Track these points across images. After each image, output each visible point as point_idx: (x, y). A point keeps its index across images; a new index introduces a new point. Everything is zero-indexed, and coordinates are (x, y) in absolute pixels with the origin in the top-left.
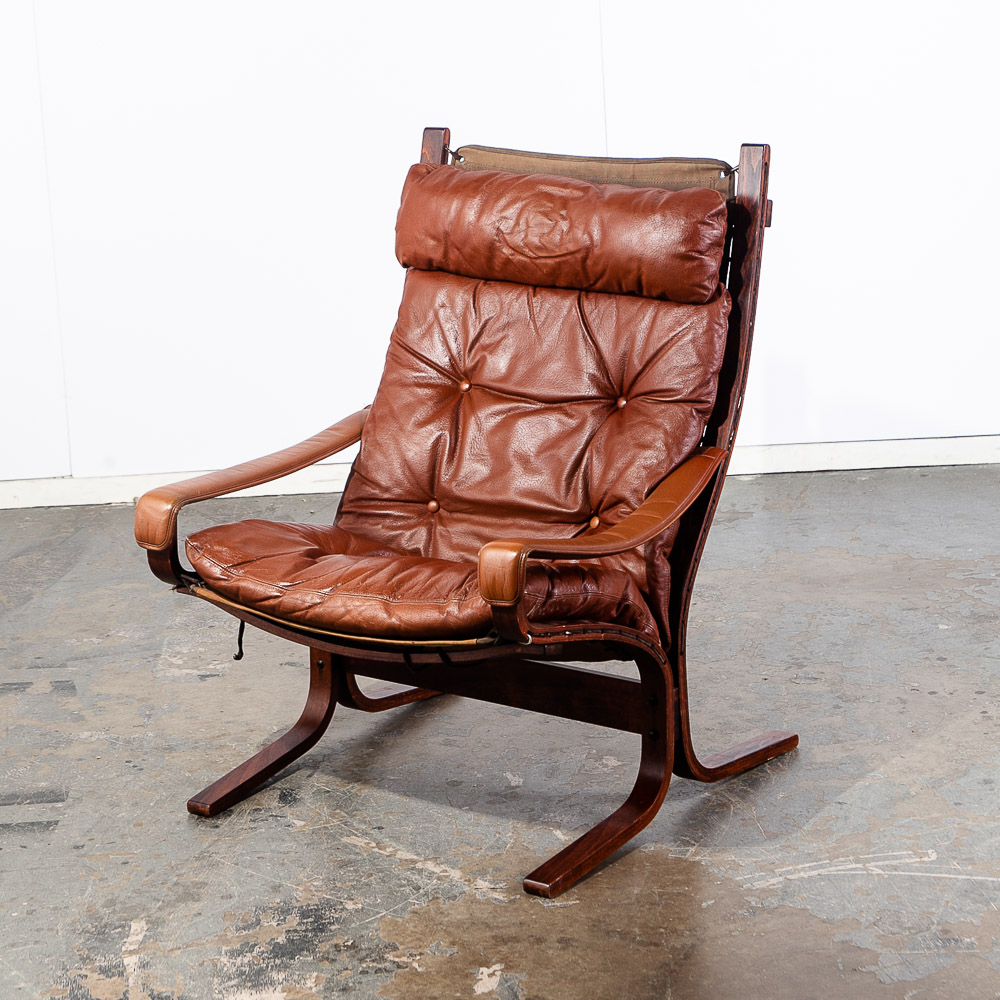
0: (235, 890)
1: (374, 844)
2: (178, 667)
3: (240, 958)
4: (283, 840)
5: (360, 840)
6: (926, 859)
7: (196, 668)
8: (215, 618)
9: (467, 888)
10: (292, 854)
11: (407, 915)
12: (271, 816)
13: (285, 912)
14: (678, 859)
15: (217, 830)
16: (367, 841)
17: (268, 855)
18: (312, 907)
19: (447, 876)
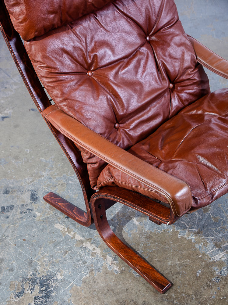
0: (15, 264)
1: (66, 230)
4: (33, 227)
5: (61, 226)
7: (1, 113)
8: (7, 83)
9: (104, 262)
10: (36, 237)
11: (82, 284)
12: (28, 209)
13: (34, 282)
14: (182, 238)
15: (8, 219)
16: (64, 227)
17: (27, 237)
18: (44, 278)
19: (95, 253)
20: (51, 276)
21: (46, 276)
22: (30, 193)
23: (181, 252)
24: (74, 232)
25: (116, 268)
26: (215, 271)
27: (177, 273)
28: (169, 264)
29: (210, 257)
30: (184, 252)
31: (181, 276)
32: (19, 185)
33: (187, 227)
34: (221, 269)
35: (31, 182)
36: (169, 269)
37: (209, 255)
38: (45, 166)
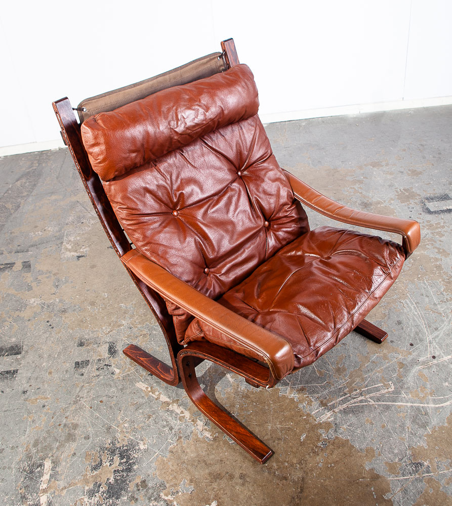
0: (90, 430)
1: (149, 389)
2: (70, 251)
3: (93, 498)
4: (111, 386)
5: (144, 385)
6: (390, 390)
7: (76, 251)
8: (84, 217)
9: (193, 428)
10: (115, 398)
11: (168, 455)
12: (105, 365)
13: (113, 452)
14: (284, 397)
15: (83, 377)
16: (147, 386)
17: (104, 399)
18: (125, 448)
19: (184, 417)
20: (132, 446)
21: (127, 446)
22: (108, 345)
23: (283, 413)
24: (159, 392)
25: (208, 434)
26: (321, 434)
27: (279, 439)
28: (270, 428)
29: (315, 418)
30: (287, 413)
31: (283, 442)
32: (95, 336)
33: (289, 384)
34: (328, 431)
35: (109, 332)
36: (269, 434)
37: (314, 416)
38: (125, 313)
